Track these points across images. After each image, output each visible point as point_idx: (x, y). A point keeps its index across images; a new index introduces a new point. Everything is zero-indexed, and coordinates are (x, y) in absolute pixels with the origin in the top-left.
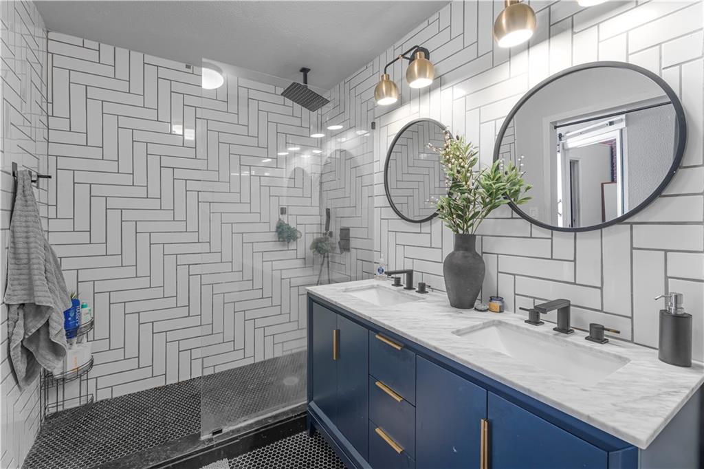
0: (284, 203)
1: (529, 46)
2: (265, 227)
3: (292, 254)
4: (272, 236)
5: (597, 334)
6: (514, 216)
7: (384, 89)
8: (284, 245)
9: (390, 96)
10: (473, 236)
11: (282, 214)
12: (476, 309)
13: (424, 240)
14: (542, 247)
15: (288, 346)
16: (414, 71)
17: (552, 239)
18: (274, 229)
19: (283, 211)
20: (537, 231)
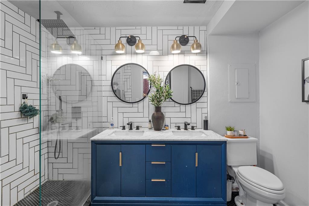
0: (25, 91)
1: (179, 54)
2: (11, 109)
3: (31, 126)
4: (17, 114)
5: (193, 128)
6: (170, 101)
7: (121, 46)
8: (25, 120)
9: (123, 50)
10: (161, 107)
11: (24, 98)
12: (163, 130)
13: (135, 110)
14: (177, 109)
15: (27, 190)
16: (139, 46)
17: (180, 107)
18: (17, 109)
19: (24, 97)
20: (177, 105)
